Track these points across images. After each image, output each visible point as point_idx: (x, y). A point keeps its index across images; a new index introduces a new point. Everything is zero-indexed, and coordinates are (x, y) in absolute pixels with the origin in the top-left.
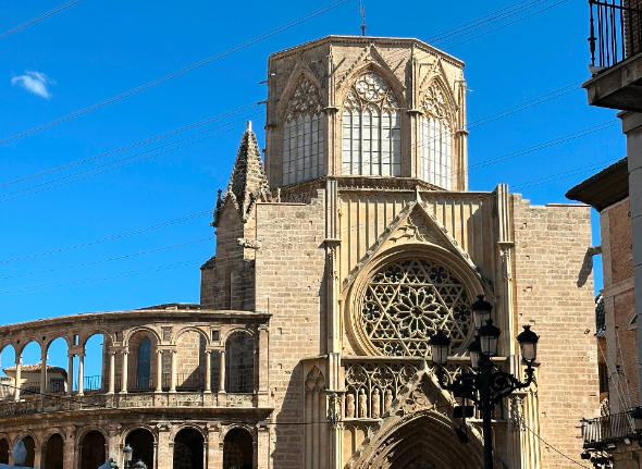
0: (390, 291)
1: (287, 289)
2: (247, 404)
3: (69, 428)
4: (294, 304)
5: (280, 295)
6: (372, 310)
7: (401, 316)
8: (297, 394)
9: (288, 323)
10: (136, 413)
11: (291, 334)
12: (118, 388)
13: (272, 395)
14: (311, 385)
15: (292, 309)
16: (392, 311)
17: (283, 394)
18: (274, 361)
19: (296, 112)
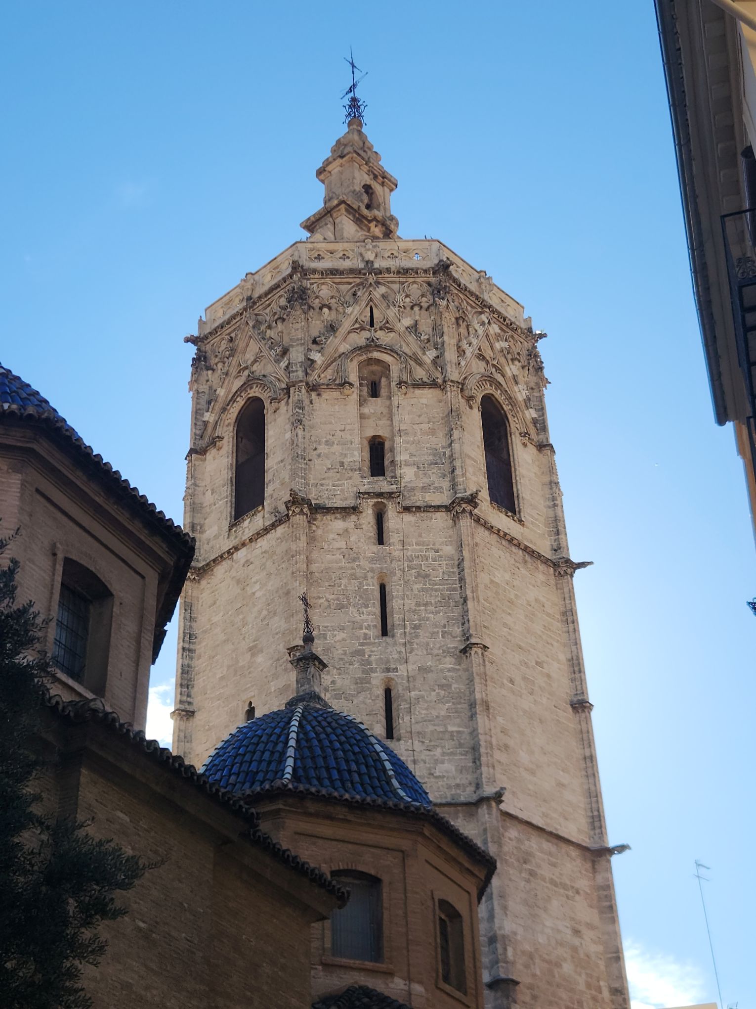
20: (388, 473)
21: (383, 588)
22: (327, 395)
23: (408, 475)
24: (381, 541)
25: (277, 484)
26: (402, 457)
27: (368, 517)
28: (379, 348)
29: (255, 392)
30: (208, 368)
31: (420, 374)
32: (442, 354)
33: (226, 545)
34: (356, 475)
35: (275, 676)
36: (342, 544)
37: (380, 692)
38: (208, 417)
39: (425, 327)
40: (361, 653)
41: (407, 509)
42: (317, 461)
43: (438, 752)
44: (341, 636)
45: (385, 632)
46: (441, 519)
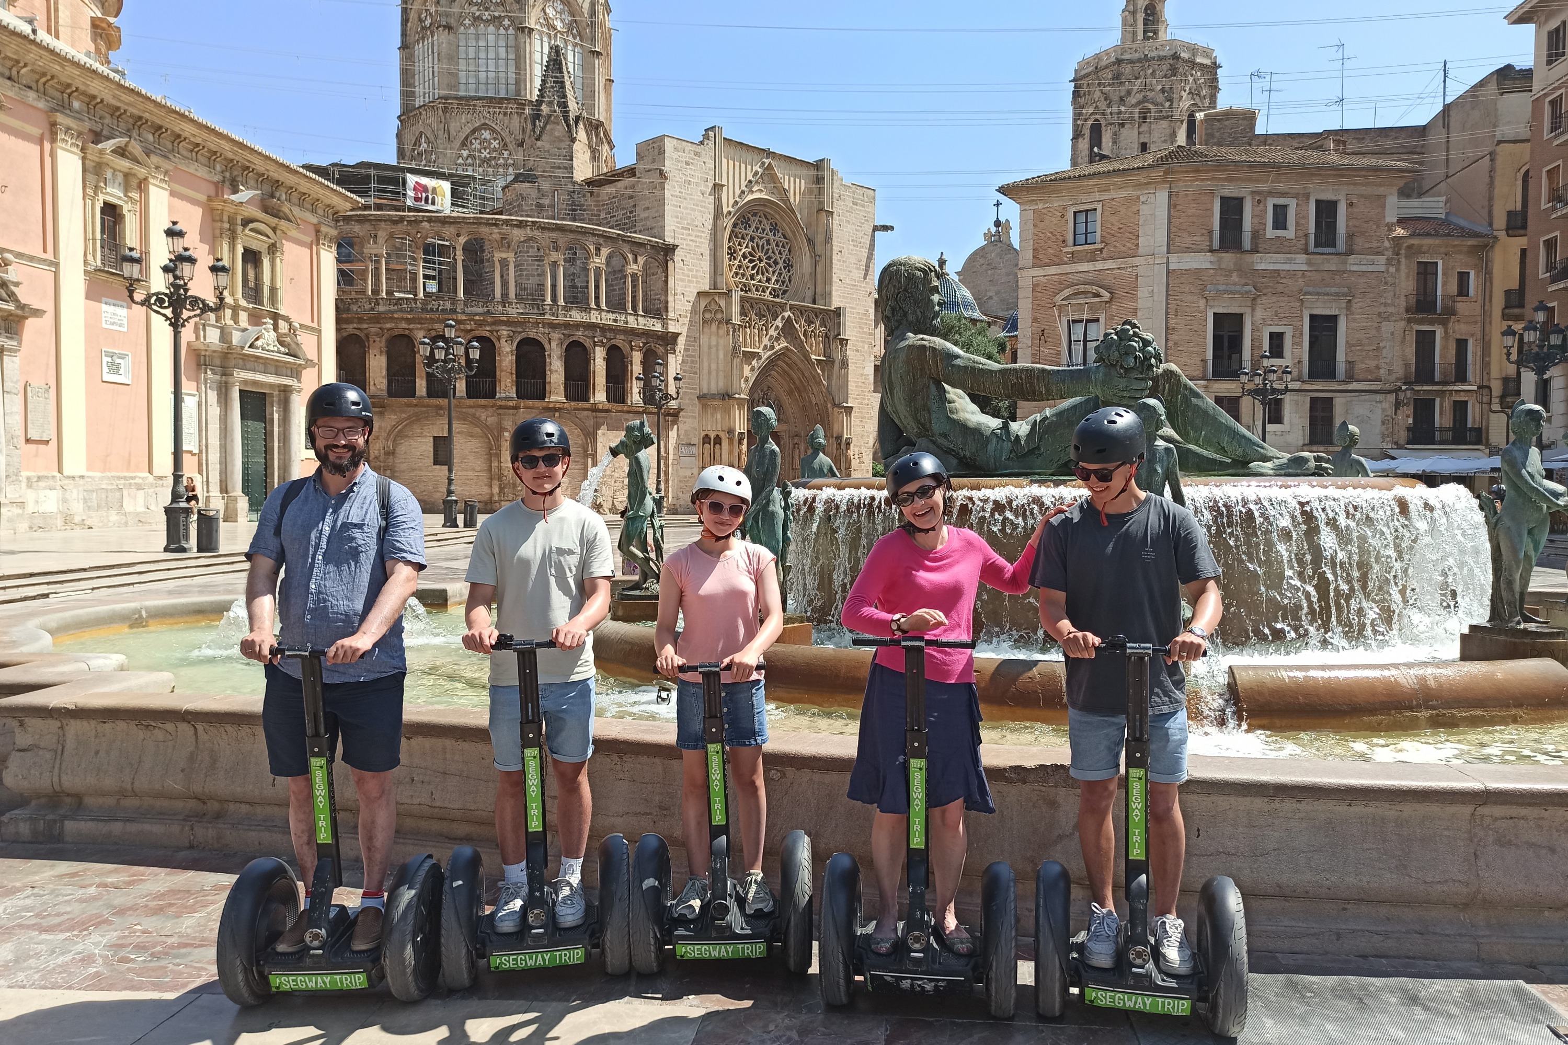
0: (743, 238)
1: (688, 224)
2: (658, 327)
3: (505, 333)
4: (693, 238)
5: (682, 229)
6: (732, 254)
7: (751, 261)
8: (697, 322)
9: (688, 256)
10: (578, 325)
11: (691, 267)
12: (554, 299)
13: (679, 321)
14: (708, 316)
15: (691, 243)
16: (744, 256)
17: (687, 321)
18: (679, 290)
19: (477, 19)
22: (1126, 126)
28: (1147, 101)
29: (1098, 117)
30: (1079, 98)
31: (1163, 112)
32: (1172, 103)
38: (1079, 122)
39: (1167, 89)
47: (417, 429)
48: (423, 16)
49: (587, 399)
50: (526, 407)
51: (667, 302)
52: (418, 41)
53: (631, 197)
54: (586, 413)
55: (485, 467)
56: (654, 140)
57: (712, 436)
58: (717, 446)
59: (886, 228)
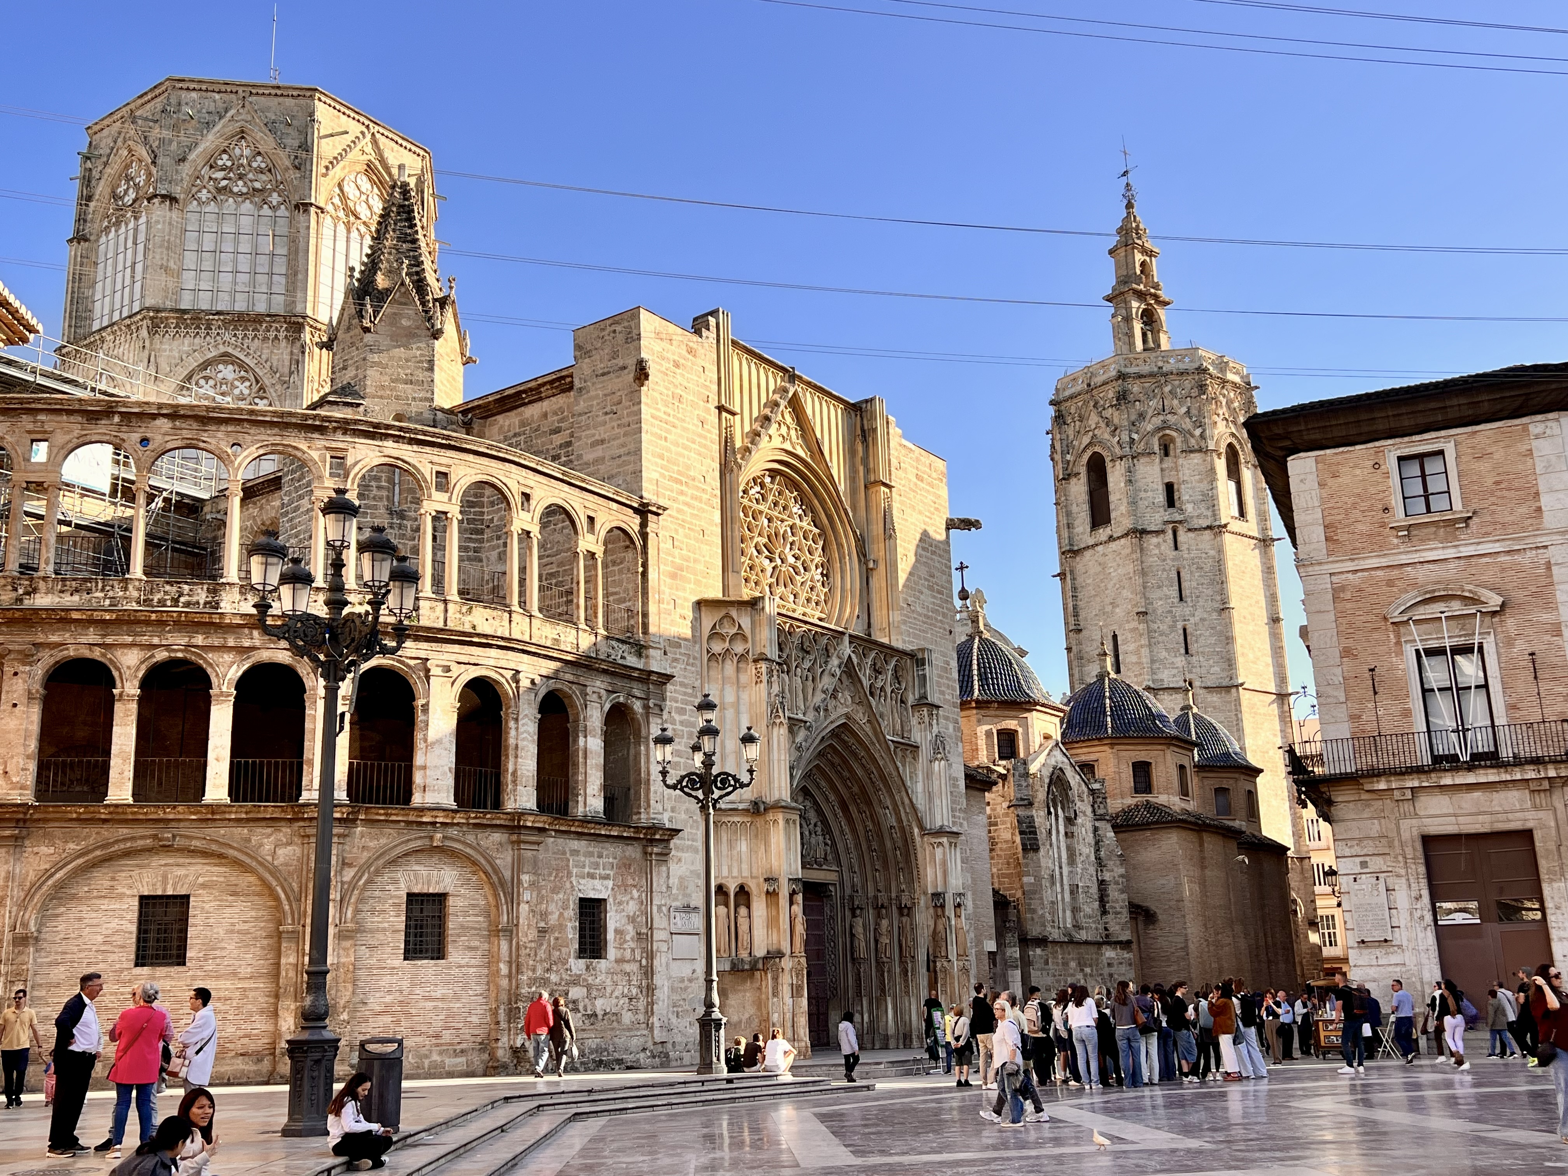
0: (754, 517)
1: (680, 473)
2: (632, 661)
4: (688, 499)
5: (671, 478)
7: (768, 560)
8: (695, 658)
9: (680, 530)
11: (684, 552)
12: (440, 586)
13: (665, 653)
14: (718, 647)
15: (685, 508)
16: (758, 551)
18: (666, 592)
19: (219, 190)
20: (1177, 504)
21: (1179, 573)
22: (1143, 460)
23: (1189, 508)
24: (1176, 548)
25: (1118, 513)
26: (1185, 498)
27: (1170, 532)
28: (1169, 428)
29: (1097, 449)
30: (1065, 423)
31: (1193, 442)
32: (1204, 430)
33: (1091, 542)
34: (1162, 510)
35: (1128, 622)
36: (1157, 552)
37: (1181, 632)
38: (1068, 457)
39: (1194, 412)
40: (1170, 612)
41: (1190, 530)
42: (1140, 502)
43: (1211, 662)
44: (1161, 603)
45: (1181, 599)
46: (1207, 534)
47: (101, 879)
48: (121, 190)
49: (497, 804)
50: (369, 822)
51: (645, 615)
52: (107, 230)
53: (557, 431)
54: (497, 837)
55: (264, 965)
56: (615, 320)
57: (732, 888)
58: (743, 911)
59: (968, 524)
